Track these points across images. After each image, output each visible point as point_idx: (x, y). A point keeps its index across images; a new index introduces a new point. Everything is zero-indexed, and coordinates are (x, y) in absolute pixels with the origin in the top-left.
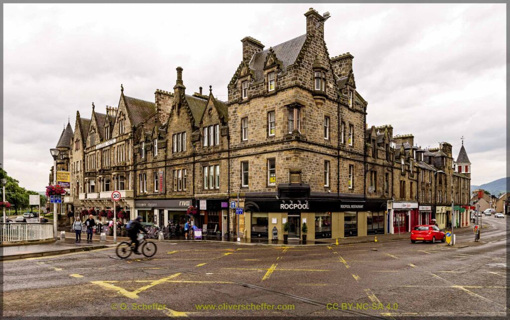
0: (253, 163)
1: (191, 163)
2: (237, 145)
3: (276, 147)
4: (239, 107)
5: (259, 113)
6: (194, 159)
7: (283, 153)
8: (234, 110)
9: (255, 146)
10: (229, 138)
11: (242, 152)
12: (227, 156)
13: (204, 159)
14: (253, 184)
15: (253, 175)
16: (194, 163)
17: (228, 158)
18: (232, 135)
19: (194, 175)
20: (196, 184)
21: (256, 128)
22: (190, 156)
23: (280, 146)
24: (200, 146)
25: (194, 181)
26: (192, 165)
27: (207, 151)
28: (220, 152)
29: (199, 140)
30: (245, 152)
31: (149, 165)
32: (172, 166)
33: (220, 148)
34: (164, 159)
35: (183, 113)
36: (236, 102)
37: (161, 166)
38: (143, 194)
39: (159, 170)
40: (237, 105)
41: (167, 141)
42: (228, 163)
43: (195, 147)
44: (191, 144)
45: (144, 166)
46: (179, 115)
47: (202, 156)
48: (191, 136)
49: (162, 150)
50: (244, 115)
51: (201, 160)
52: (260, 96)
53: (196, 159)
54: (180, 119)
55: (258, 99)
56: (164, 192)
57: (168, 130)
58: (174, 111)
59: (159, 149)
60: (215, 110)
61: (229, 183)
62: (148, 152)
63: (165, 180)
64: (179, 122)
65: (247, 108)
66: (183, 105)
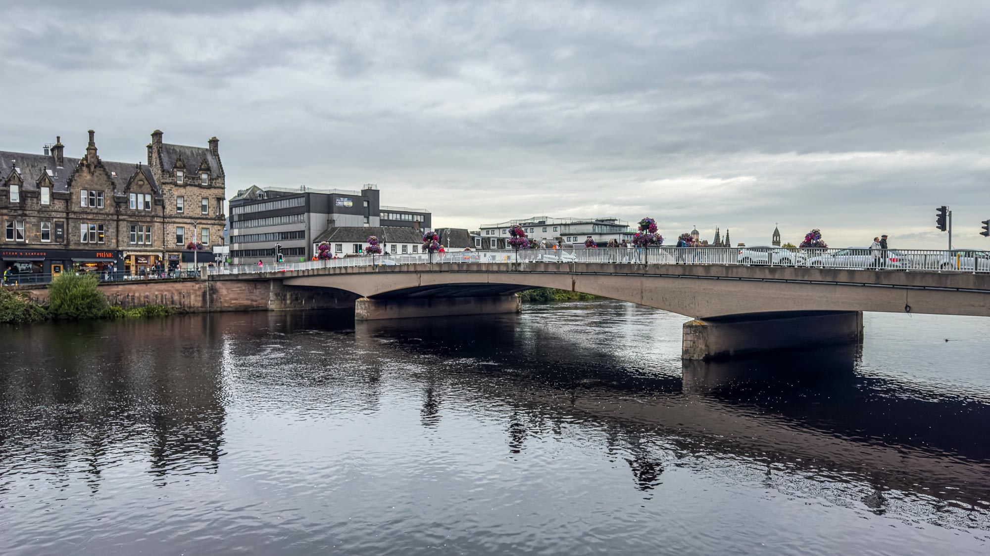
0: (189, 229)
1: (114, 220)
2: (172, 214)
3: (209, 222)
4: (175, 188)
5: (195, 197)
6: (118, 217)
7: (216, 226)
8: (169, 188)
9: (191, 218)
10: (164, 208)
11: (177, 220)
12: (162, 221)
13: (132, 220)
15: (189, 238)
16: (118, 221)
17: (163, 223)
18: (167, 206)
19: (118, 231)
20: (120, 239)
21: (192, 206)
22: (112, 215)
23: (213, 222)
24: (127, 208)
25: (117, 236)
26: (115, 223)
27: (137, 213)
28: (153, 217)
29: (126, 203)
30: (181, 220)
31: (31, 212)
32: (81, 219)
33: (153, 213)
34: (64, 210)
35: (100, 174)
36: (171, 183)
37: (58, 216)
38: (15, 243)
39: (55, 220)
40: (173, 186)
41: (71, 194)
42: (162, 226)
43: (120, 207)
44: (114, 204)
45: (20, 212)
46: (93, 174)
47: (130, 216)
48: (114, 197)
49: (61, 201)
50: (180, 194)
51: (128, 219)
52: (195, 186)
53: (121, 217)
54: (96, 179)
55: (193, 187)
56: (65, 242)
57: (73, 183)
58: (84, 168)
59: (54, 199)
60: (146, 182)
61: (164, 241)
62: (29, 199)
63: (65, 231)
64: (92, 181)
65: (182, 191)
66: (100, 167)
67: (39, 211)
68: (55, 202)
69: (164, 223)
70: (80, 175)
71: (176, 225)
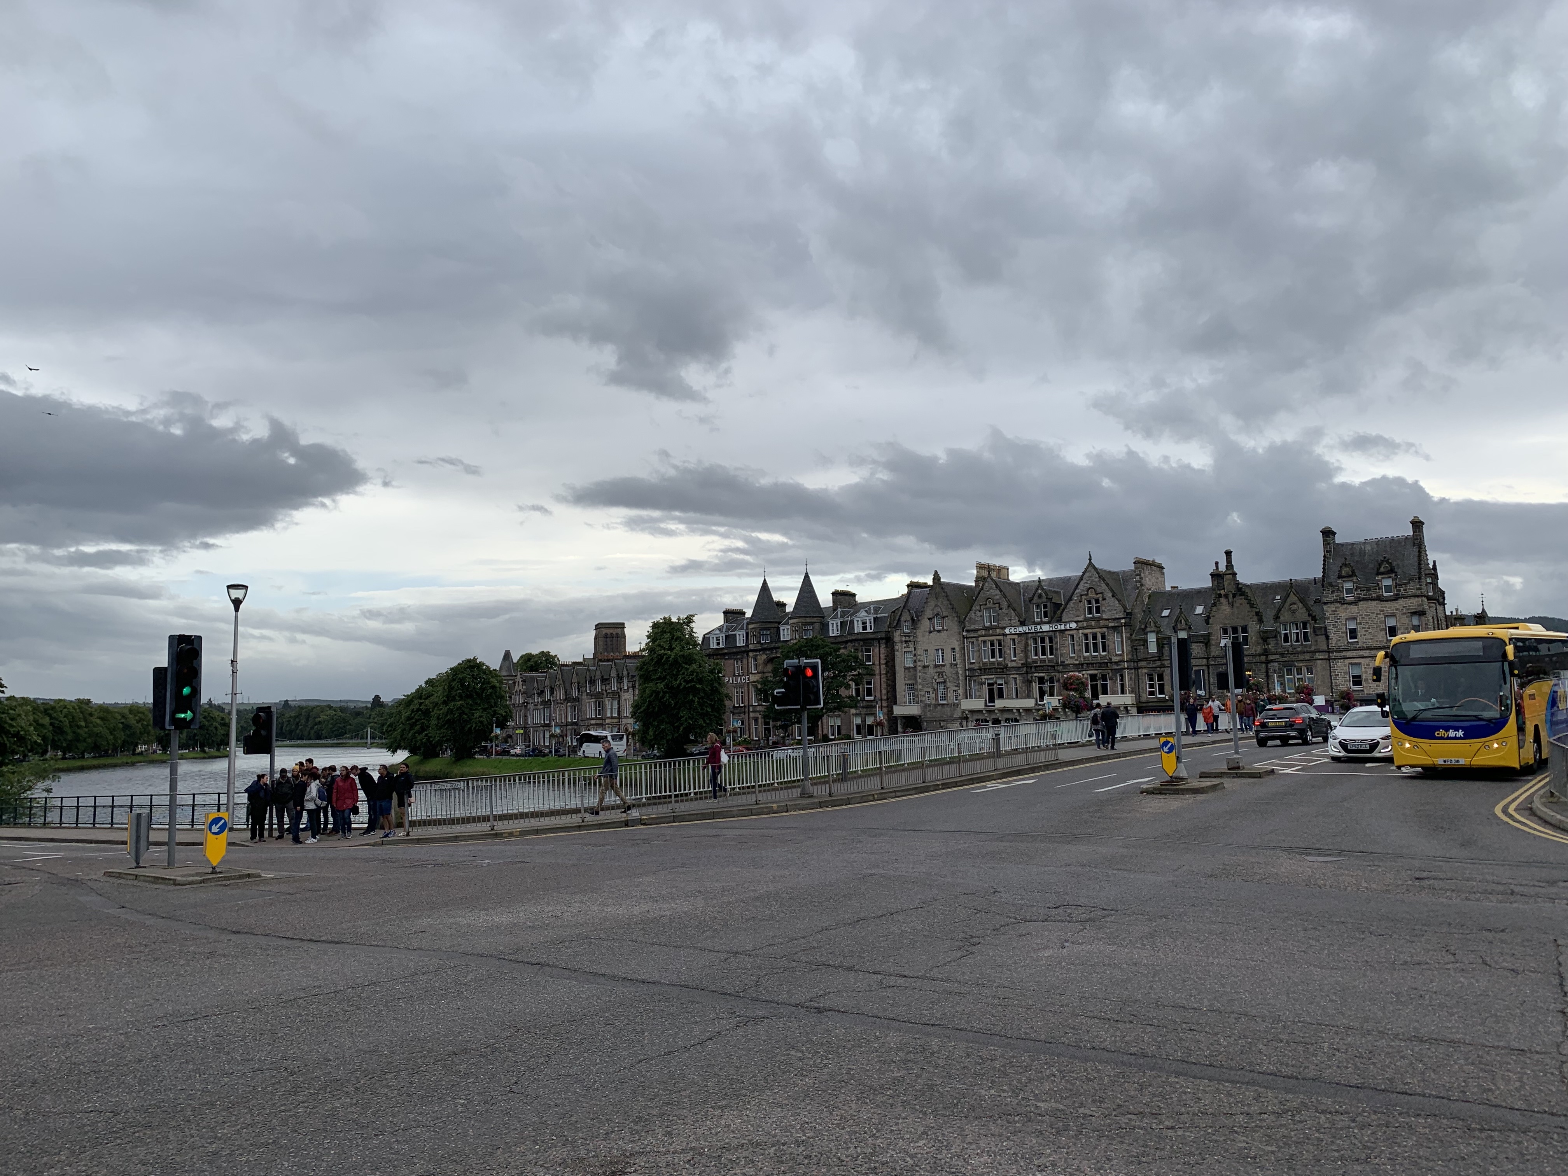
0: (1367, 665)
1: (1262, 662)
2: (1340, 646)
4: (1341, 608)
5: (1374, 616)
6: (1267, 657)
8: (1334, 609)
9: (1369, 648)
10: (1327, 638)
11: (1349, 654)
12: (1327, 657)
13: (1286, 659)
16: (1267, 662)
18: (1332, 634)
19: (1268, 676)
21: (1370, 631)
22: (1260, 655)
24: (1277, 644)
25: (1268, 683)
26: (1264, 665)
27: (1291, 649)
28: (1315, 652)
29: (1276, 637)
30: (1355, 654)
33: (1313, 648)
34: (1203, 656)
36: (1336, 601)
37: (1197, 664)
38: (1156, 700)
39: (1194, 668)
40: (1339, 605)
41: (1209, 634)
42: (1328, 664)
43: (1268, 644)
44: (1261, 641)
45: (1158, 663)
46: (1232, 605)
47: (1282, 655)
48: (1260, 632)
49: (1199, 644)
50: (1349, 615)
51: (1281, 660)
52: (1372, 599)
53: (1271, 657)
54: (1236, 611)
55: (1370, 602)
57: (1211, 621)
58: (1223, 600)
60: (1301, 605)
61: (1332, 685)
62: (1166, 646)
63: (1207, 682)
64: (1233, 614)
65: (1354, 609)
66: (1241, 595)
68: (1193, 647)
69: (1329, 660)
70: (1218, 609)
71: (1347, 661)
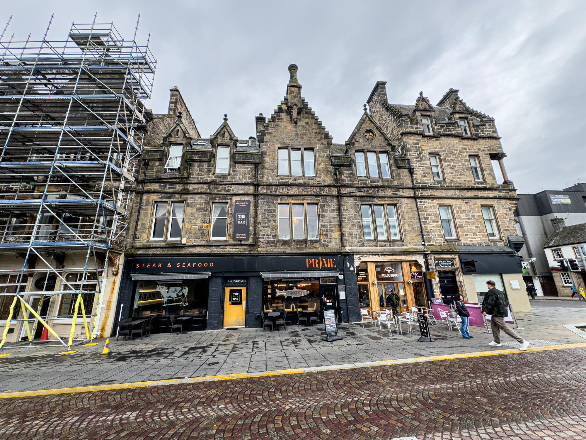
0: (460, 208)
1: (333, 196)
2: (427, 183)
4: (423, 142)
5: (457, 153)
6: (339, 190)
8: (415, 141)
9: (458, 188)
10: (411, 172)
11: (437, 193)
12: (412, 195)
13: (360, 194)
14: (466, 235)
15: (464, 224)
16: (339, 196)
18: (416, 169)
19: (340, 215)
21: (456, 168)
22: (329, 186)
23: (496, 194)
24: (351, 174)
25: (341, 225)
27: (369, 183)
28: (397, 188)
29: (350, 166)
30: (443, 193)
31: (196, 186)
32: (278, 195)
33: (395, 183)
34: (250, 181)
35: (307, 123)
36: (416, 134)
37: (241, 192)
38: (163, 244)
39: (235, 198)
40: (419, 138)
41: (262, 154)
43: (341, 173)
44: (331, 169)
45: (179, 187)
46: (296, 123)
47: (358, 188)
48: (330, 158)
49: (246, 166)
50: (432, 151)
51: (357, 194)
52: (453, 137)
53: (344, 191)
54: (299, 128)
55: (451, 139)
56: (250, 241)
57: (266, 139)
58: (284, 116)
59: (236, 163)
60: (376, 133)
62: (196, 164)
63: (252, 219)
64: (295, 133)
65: (434, 145)
66: (306, 113)
67: (209, 184)
68: (237, 169)
69: (415, 198)
70: (277, 126)
71: (437, 202)
